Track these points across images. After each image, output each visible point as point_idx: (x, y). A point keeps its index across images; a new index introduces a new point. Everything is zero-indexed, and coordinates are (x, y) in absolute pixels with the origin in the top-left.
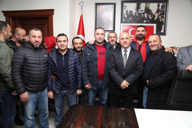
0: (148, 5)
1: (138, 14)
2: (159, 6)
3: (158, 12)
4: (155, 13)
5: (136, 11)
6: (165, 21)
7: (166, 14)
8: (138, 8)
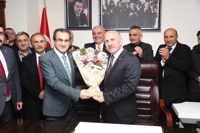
1: (121, 4)
4: (145, 2)
6: (159, 12)
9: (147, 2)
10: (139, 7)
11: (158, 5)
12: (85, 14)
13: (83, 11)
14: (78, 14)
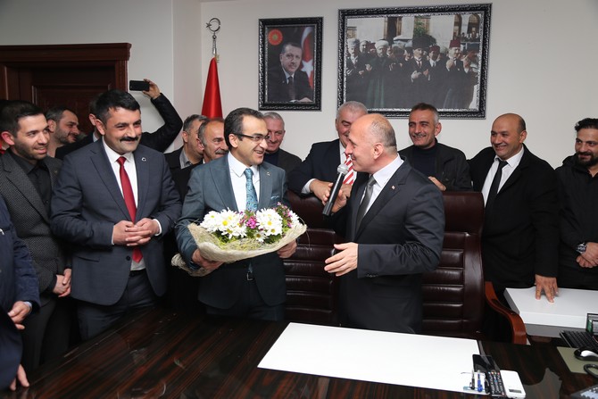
0: (424, 21)
1: (391, 50)
6: (482, 71)
7: (484, 50)
8: (392, 30)
9: (454, 48)
10: (434, 58)
11: (480, 55)
12: (305, 73)
13: (301, 66)
14: (290, 73)
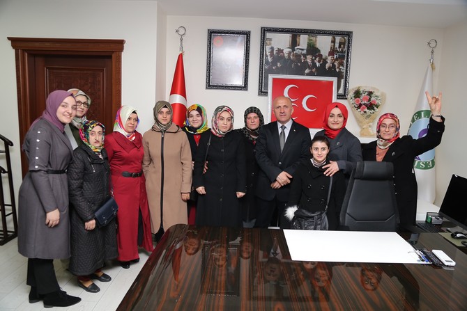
0: (313, 38)
1: (293, 55)
2: (334, 42)
3: (332, 52)
4: (327, 55)
5: (290, 50)
6: (347, 71)
7: (347, 59)
8: (294, 43)
9: (331, 56)
